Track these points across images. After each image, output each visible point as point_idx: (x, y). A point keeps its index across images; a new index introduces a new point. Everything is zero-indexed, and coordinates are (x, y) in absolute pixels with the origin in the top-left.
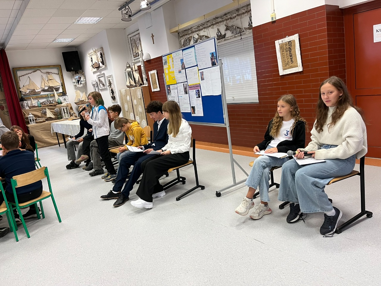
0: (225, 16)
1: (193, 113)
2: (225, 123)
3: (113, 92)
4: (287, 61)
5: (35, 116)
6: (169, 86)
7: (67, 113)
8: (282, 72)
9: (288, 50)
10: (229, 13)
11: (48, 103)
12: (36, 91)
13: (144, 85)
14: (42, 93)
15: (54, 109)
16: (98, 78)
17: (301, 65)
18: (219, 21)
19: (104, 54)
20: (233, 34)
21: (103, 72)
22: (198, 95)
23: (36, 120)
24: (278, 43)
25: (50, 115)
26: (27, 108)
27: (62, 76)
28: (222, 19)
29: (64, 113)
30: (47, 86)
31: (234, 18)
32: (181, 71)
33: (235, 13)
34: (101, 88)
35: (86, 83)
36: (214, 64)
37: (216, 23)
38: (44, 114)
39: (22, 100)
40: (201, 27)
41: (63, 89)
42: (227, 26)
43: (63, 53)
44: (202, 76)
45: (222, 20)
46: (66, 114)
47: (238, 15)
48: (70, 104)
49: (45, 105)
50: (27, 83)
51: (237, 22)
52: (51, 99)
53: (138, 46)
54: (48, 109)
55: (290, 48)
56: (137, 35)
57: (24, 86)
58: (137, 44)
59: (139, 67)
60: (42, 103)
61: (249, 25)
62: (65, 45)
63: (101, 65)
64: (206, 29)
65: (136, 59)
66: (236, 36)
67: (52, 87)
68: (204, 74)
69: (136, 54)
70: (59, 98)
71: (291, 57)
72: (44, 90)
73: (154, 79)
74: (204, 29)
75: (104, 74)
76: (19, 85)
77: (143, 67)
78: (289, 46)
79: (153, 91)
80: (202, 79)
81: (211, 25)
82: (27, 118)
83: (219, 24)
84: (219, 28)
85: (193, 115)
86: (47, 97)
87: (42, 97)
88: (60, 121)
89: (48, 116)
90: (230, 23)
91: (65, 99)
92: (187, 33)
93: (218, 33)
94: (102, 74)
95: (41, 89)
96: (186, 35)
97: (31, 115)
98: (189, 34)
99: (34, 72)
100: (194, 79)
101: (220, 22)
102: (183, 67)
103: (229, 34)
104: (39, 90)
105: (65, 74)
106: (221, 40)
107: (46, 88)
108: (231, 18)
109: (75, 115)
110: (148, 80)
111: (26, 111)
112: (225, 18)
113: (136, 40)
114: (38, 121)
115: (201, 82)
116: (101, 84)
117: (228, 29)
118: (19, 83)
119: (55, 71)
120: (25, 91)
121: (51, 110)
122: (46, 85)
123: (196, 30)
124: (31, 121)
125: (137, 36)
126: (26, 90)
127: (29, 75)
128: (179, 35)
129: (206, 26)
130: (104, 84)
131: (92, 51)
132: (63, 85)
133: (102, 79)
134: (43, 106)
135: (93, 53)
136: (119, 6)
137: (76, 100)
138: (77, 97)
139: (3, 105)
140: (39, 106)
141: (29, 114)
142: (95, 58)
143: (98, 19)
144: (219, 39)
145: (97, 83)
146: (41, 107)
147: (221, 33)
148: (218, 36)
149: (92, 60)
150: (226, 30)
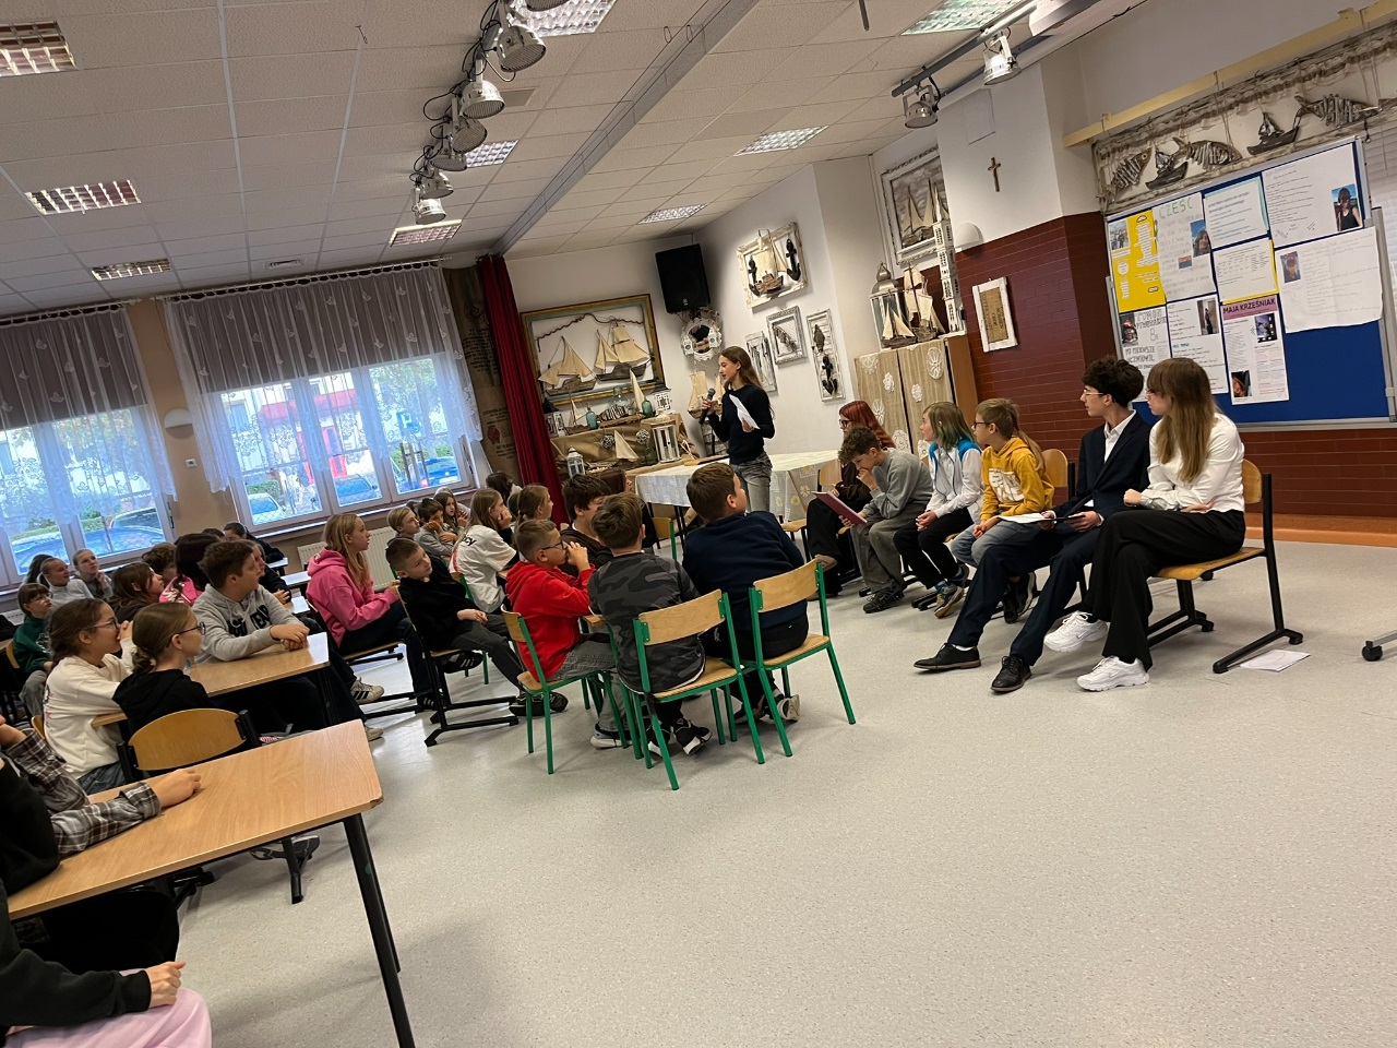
0: (1297, 67)
1: (1237, 395)
3: (828, 366)
5: (587, 457)
6: (1130, 315)
7: (673, 445)
10: (1311, 56)
11: (618, 417)
12: (583, 380)
13: (948, 332)
14: (598, 386)
15: (634, 434)
16: (773, 324)
18: (1270, 86)
19: (800, 245)
20: (1331, 127)
21: (791, 305)
22: (1269, 332)
23: (586, 468)
25: (626, 452)
26: (561, 433)
27: (654, 327)
28: (1282, 79)
29: (665, 445)
30: (611, 363)
31: (1334, 70)
32: (1194, 260)
33: (1341, 55)
34: (781, 359)
36: (1347, 223)
37: (1258, 96)
38: (608, 449)
39: (549, 408)
40: (1192, 115)
41: (654, 369)
42: (1307, 102)
43: (658, 255)
44: (1290, 269)
45: (1282, 82)
46: (669, 446)
47: (1352, 60)
48: (679, 415)
49: (610, 423)
50: (559, 356)
51: (1350, 83)
52: (621, 403)
53: (919, 205)
54: (621, 433)
56: (919, 168)
57: (549, 366)
58: (917, 200)
59: (932, 276)
60: (599, 417)
62: (666, 228)
63: (787, 280)
64: (1211, 119)
65: (911, 251)
66: (1345, 130)
67: (626, 364)
68: (1300, 258)
69: (913, 232)
70: (648, 398)
72: (602, 377)
73: (993, 311)
74: (1203, 120)
75: (796, 310)
76: (539, 366)
77: (948, 275)
79: (986, 350)
80: (1291, 276)
81: (1237, 103)
82: (565, 464)
83: (1271, 95)
84: (1269, 109)
86: (609, 397)
87: (599, 400)
88: (654, 470)
89: (619, 456)
90: (1318, 90)
91: (663, 402)
92: (1129, 141)
93: (1267, 127)
94: (790, 311)
95: (595, 374)
96: (1128, 146)
97: (576, 455)
98: (1138, 144)
99: (576, 321)
100: (1248, 276)
101: (1275, 89)
102: (1201, 246)
103: (1312, 126)
104: (591, 377)
105: (663, 320)
106: (1280, 149)
107: (609, 370)
108: (1322, 73)
109: (693, 451)
110: (967, 315)
111: (559, 442)
112: (1296, 74)
113: (913, 187)
114: (594, 471)
115: (1283, 288)
116: (781, 345)
117: (1311, 111)
118: (536, 356)
119: (633, 313)
120: (553, 380)
121: (628, 438)
123: (1171, 124)
125: (918, 172)
126: (556, 378)
127: (564, 332)
128: (1096, 150)
129: (1215, 107)
130: (796, 343)
131: (754, 238)
132: (656, 357)
133: (789, 328)
134: (604, 424)
135: (757, 244)
136: (896, 83)
137: (694, 401)
138: (697, 394)
139: (496, 424)
140: (593, 425)
141: (568, 452)
142: (767, 259)
143: (810, 132)
144: (1271, 149)
145: (766, 342)
146: (599, 429)
147: (1277, 128)
148: (1264, 136)
149: (753, 269)
150: (1301, 114)
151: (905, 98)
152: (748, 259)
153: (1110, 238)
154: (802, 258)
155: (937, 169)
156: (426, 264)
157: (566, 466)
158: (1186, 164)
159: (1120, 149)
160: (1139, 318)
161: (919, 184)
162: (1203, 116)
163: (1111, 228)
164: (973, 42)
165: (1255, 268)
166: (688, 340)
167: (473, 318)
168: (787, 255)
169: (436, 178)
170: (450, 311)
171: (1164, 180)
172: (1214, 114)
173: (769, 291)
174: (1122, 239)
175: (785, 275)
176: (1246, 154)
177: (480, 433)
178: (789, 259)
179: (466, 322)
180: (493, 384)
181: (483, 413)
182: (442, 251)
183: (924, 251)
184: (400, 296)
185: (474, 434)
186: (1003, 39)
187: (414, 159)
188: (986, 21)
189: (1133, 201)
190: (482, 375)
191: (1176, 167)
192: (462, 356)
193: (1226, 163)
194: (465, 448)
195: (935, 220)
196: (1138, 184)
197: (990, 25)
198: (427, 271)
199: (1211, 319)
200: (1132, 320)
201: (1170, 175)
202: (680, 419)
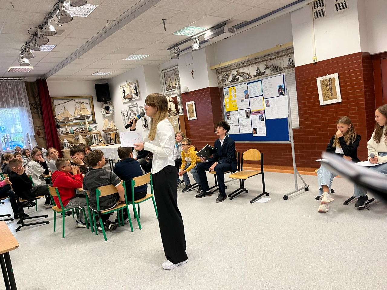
0: (265, 57)
1: (254, 134)
2: (290, 140)
3: (145, 121)
4: (327, 94)
5: (70, 142)
6: (229, 112)
7: (98, 140)
8: (322, 103)
9: (329, 85)
10: (269, 55)
11: (81, 130)
12: (70, 119)
13: (178, 114)
14: (75, 121)
15: (85, 136)
16: (130, 108)
17: (340, 97)
19: (139, 87)
20: (272, 72)
21: (135, 103)
22: (262, 119)
23: (69, 145)
24: (319, 80)
25: (83, 141)
26: (62, 134)
27: (93, 106)
28: (262, 59)
29: (95, 140)
30: (79, 115)
31: (274, 59)
32: (245, 100)
33: (275, 55)
35: (114, 112)
36: (281, 94)
37: (256, 63)
38: (77, 140)
39: (58, 127)
40: (241, 66)
41: (92, 118)
42: (267, 66)
43: (96, 85)
44: (267, 104)
45: (262, 60)
47: (278, 57)
48: (100, 131)
49: (78, 132)
50: (62, 111)
51: (277, 62)
52: (82, 127)
53: (172, 80)
54: (81, 135)
55: (330, 84)
56: (172, 70)
57: (59, 114)
58: (171, 79)
59: (175, 99)
60: (75, 130)
61: (288, 65)
62: (98, 78)
63: (134, 96)
64: (245, 67)
65: (169, 92)
66: (276, 73)
67: (84, 115)
68: (270, 101)
69: (170, 87)
70: (90, 126)
71: (331, 91)
72: (76, 119)
73: (191, 109)
75: (137, 104)
76: (55, 114)
77: (179, 99)
78: (329, 82)
79: (189, 119)
80: (267, 106)
81: (251, 64)
82: (62, 144)
84: (258, 66)
85: (254, 135)
86: (78, 125)
87: (75, 125)
89: (80, 142)
90: (270, 63)
91: (95, 127)
92: (226, 70)
93: (258, 71)
94: (135, 105)
95: (74, 118)
96: (225, 71)
97: (66, 141)
98: (228, 71)
99: (69, 101)
100: (257, 105)
101: (260, 62)
102: (247, 97)
103: (268, 71)
104: (72, 118)
105: (96, 104)
106: (261, 76)
107: (78, 117)
108: (271, 59)
109: (104, 142)
110: (184, 110)
111: (61, 137)
112: (265, 59)
113: (170, 75)
114: (72, 146)
115: (266, 108)
116: (132, 114)
117: (268, 68)
118: (55, 111)
119: (87, 101)
121: (83, 137)
122: (78, 113)
123: (236, 67)
124: (65, 147)
125: (171, 71)
126: (61, 118)
127: (64, 104)
128: (218, 71)
129: (246, 64)
130: (136, 114)
131: (125, 83)
132: (93, 114)
133: (134, 109)
134: (76, 132)
135: (126, 85)
136: (169, 47)
137: (104, 128)
138: (105, 125)
139: (40, 130)
140: (72, 133)
141: (64, 140)
142: (129, 89)
143: (144, 56)
144: (258, 76)
145: (127, 112)
146: (74, 134)
147: (260, 71)
148: (257, 73)
149: (124, 92)
150: (266, 68)
151: (171, 51)
152: (123, 89)
153: (224, 93)
154: (139, 90)
155: (177, 71)
156: (19, 79)
157: (63, 144)
158: (239, 77)
159: (223, 72)
160: (231, 113)
161: (172, 74)
162: (243, 66)
163: (225, 90)
164: (189, 39)
165: (259, 103)
166: (104, 110)
167: (34, 97)
168: (135, 89)
169: (29, 52)
170: (26, 94)
171: (233, 81)
172: (245, 66)
173: (129, 98)
174: (227, 93)
175: (134, 94)
176: (253, 77)
177: (34, 133)
178: (135, 90)
179: (31, 98)
180: (39, 118)
181: (35, 126)
182: (25, 76)
183: (173, 92)
184: (9, 88)
185: (32, 133)
186: (197, 40)
187: (21, 46)
188: (193, 35)
189: (226, 85)
190: (36, 115)
191: (236, 78)
192: (29, 109)
193: (248, 78)
194: (28, 137)
195: (176, 84)
196: (227, 81)
197: (194, 36)
198: (19, 81)
199: (248, 115)
200: (229, 113)
201: (235, 80)
202: (100, 132)
